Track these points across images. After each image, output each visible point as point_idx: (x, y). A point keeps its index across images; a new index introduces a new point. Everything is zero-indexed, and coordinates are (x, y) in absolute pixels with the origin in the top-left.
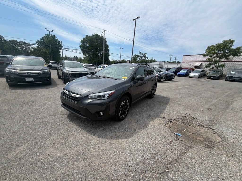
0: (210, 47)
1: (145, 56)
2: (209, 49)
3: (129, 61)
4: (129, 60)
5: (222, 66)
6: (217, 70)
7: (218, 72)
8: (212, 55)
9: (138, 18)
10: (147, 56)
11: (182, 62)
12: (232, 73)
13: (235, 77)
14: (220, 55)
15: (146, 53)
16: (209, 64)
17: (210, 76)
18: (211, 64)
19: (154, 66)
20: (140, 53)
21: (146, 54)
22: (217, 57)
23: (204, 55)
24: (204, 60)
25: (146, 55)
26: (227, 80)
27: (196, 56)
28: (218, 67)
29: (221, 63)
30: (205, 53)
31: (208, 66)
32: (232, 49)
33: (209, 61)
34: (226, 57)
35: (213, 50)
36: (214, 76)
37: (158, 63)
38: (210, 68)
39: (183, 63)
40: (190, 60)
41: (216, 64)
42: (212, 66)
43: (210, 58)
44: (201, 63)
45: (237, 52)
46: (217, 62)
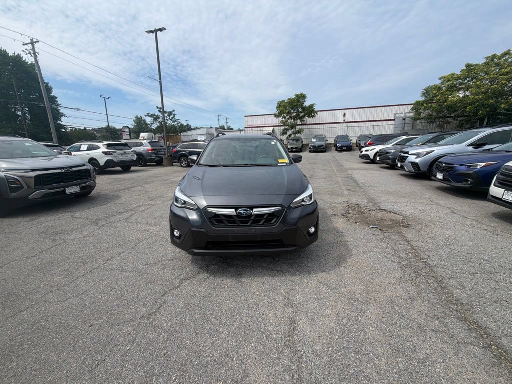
0: (282, 102)
1: (173, 118)
2: (280, 106)
3: (127, 130)
4: (128, 127)
5: (300, 132)
6: (296, 138)
7: (297, 140)
8: (285, 115)
9: (161, 30)
10: (176, 118)
11: (246, 128)
12: (314, 141)
13: (319, 147)
14: (295, 114)
15: (174, 111)
16: (285, 129)
17: (292, 148)
18: (287, 130)
19: (199, 137)
20: (158, 110)
21: (174, 113)
22: (291, 118)
23: (276, 116)
24: (275, 123)
25: (175, 115)
26: (311, 152)
27: (264, 116)
28: (295, 133)
29: (298, 128)
30: (277, 113)
31: (284, 133)
32: (306, 107)
33: (285, 125)
34: (302, 118)
35: (285, 107)
36: (296, 148)
37: (204, 131)
38: (287, 136)
39: (247, 130)
40: (257, 124)
41: (292, 129)
42: (289, 133)
43: (284, 120)
44: (273, 128)
45: (311, 112)
46: (293, 127)
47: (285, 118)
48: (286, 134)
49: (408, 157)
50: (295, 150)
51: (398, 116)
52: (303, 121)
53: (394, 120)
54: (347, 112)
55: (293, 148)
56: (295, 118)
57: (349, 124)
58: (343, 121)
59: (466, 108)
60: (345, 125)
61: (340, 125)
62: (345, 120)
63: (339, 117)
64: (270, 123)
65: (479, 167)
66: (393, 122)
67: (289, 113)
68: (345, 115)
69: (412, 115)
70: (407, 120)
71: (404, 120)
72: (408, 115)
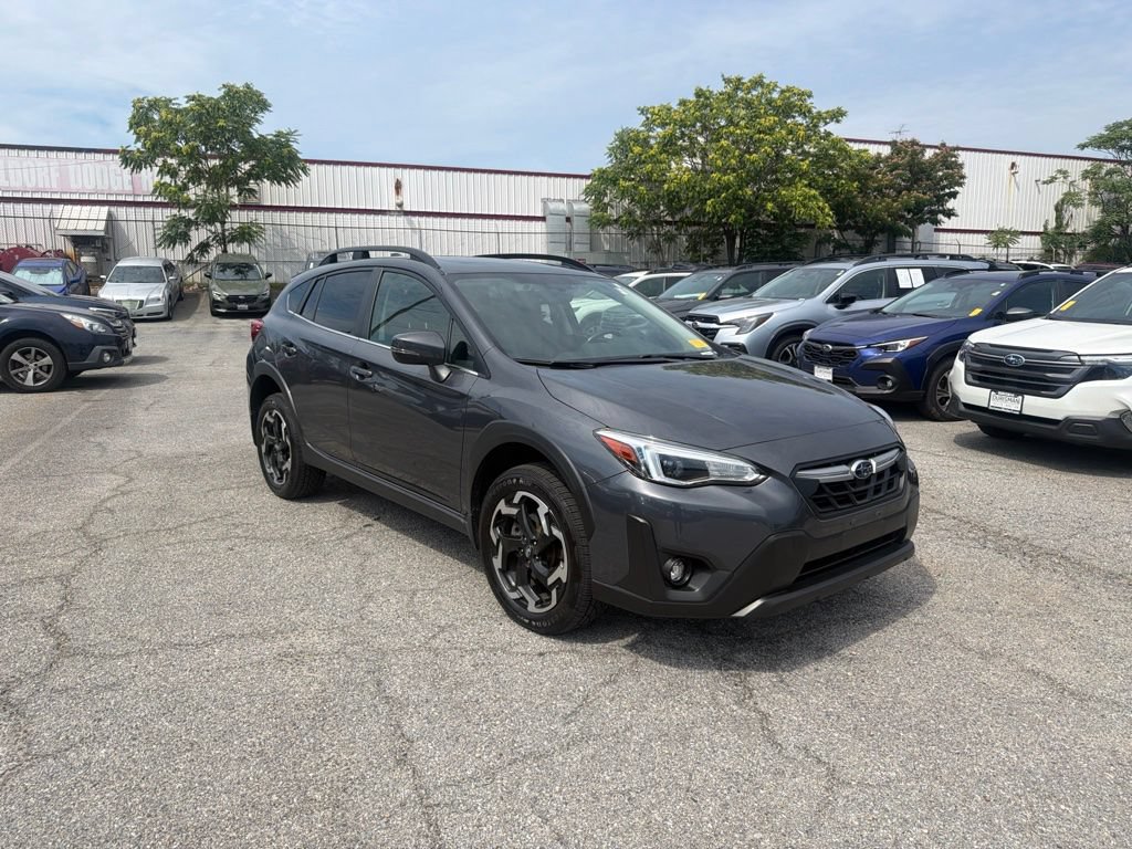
0: (154, 105)
2: (147, 119)
5: (245, 235)
6: (232, 260)
7: (242, 269)
8: (173, 161)
14: (213, 163)
16: (177, 219)
17: (227, 298)
18: (189, 224)
22: (196, 176)
23: (132, 161)
24: (115, 188)
27: (53, 154)
28: (223, 240)
29: (237, 218)
30: (133, 148)
31: (177, 235)
32: (260, 140)
33: (174, 203)
34: (244, 182)
35: (172, 127)
36: (248, 299)
38: (190, 248)
41: (211, 221)
42: (198, 235)
43: (167, 179)
44: (105, 210)
45: (281, 161)
46: (213, 213)
47: (174, 174)
48: (185, 238)
49: (718, 330)
50: (244, 307)
51: (552, 206)
52: (252, 191)
53: (543, 219)
54: (406, 176)
55: (233, 299)
56: (217, 179)
57: (415, 219)
58: (393, 207)
59: (704, 202)
60: (402, 221)
61: (386, 218)
62: (400, 205)
63: (376, 188)
64: (90, 187)
65: (900, 349)
66: (539, 226)
67: (194, 155)
68: (398, 186)
69: (586, 207)
70: (575, 220)
71: (568, 220)
72: (576, 207)
